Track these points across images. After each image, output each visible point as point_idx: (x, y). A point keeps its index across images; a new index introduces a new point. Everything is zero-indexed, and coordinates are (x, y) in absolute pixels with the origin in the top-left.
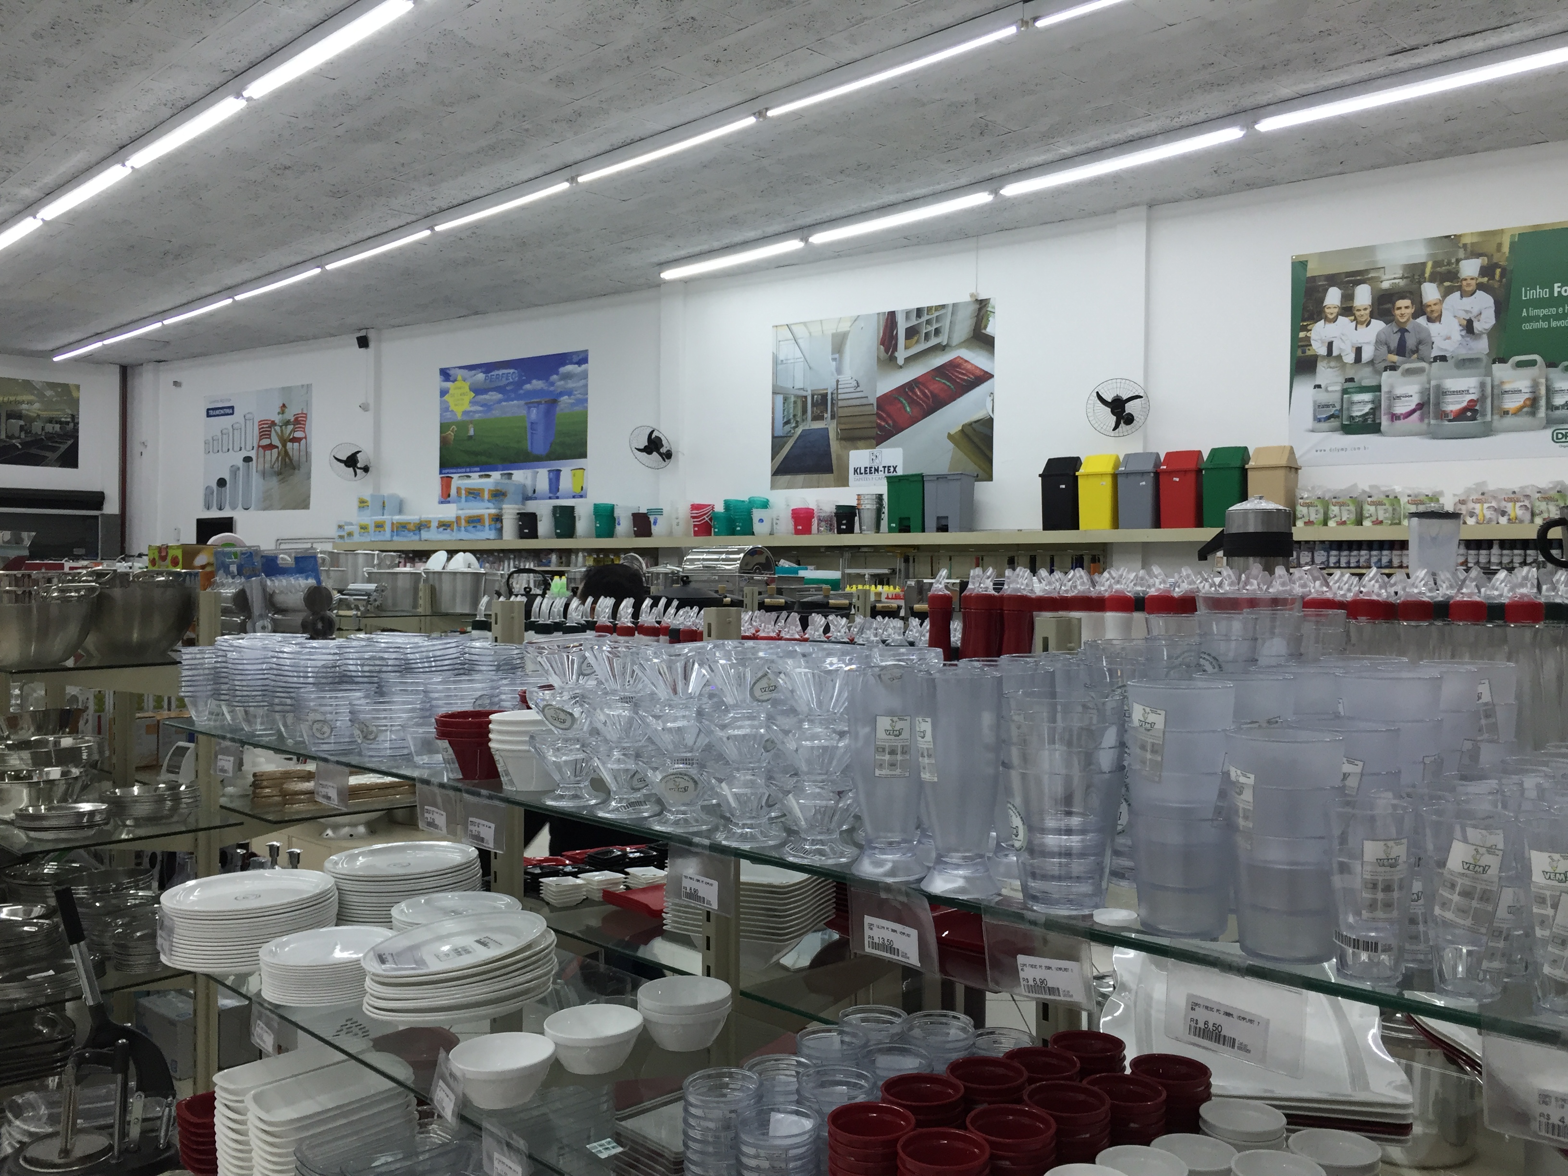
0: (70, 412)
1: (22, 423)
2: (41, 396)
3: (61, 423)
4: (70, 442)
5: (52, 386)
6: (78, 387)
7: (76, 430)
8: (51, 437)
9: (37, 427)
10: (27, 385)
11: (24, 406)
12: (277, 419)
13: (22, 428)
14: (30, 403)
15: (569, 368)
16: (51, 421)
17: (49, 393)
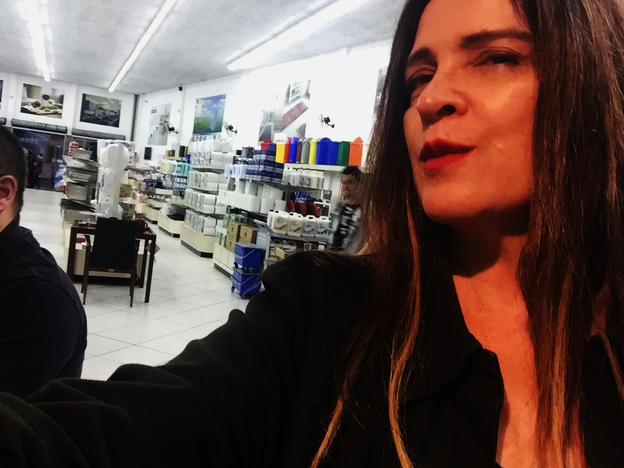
0: (118, 109)
1: (103, 111)
2: (109, 103)
3: (114, 112)
4: (117, 119)
5: (113, 100)
6: (121, 101)
7: (119, 115)
8: (112, 116)
9: (107, 113)
10: (105, 99)
11: (104, 106)
12: (164, 114)
13: (103, 113)
14: (106, 105)
15: (222, 100)
16: (112, 111)
17: (112, 102)
